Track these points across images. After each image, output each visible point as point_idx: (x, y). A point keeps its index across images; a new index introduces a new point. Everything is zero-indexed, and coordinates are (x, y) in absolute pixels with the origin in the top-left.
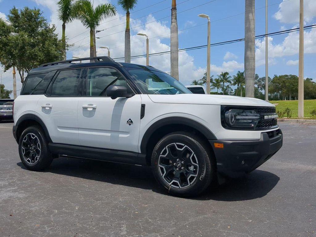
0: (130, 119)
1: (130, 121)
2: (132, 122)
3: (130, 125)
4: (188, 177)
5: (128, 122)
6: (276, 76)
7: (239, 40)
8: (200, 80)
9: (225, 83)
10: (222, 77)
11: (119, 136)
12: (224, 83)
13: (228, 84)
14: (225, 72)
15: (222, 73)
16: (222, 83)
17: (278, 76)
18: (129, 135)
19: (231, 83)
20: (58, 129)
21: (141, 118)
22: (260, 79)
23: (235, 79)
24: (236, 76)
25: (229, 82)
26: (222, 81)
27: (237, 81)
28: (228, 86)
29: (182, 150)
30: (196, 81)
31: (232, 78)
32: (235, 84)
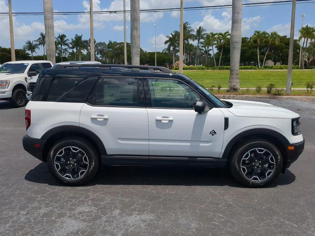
0: (213, 130)
1: (213, 132)
2: (215, 133)
3: (213, 135)
4: (266, 172)
5: (211, 133)
6: (110, 43)
7: (109, 12)
8: (35, 41)
9: (63, 46)
10: (59, 39)
11: (200, 145)
12: (61, 46)
13: (67, 47)
14: (62, 34)
15: (59, 35)
16: (60, 46)
17: (112, 42)
18: (210, 144)
19: (68, 46)
20: (119, 141)
21: (225, 129)
22: (97, 44)
23: (73, 42)
24: (74, 39)
25: (67, 45)
26: (59, 43)
27: (75, 45)
28: (66, 49)
29: (262, 153)
30: (30, 42)
31: (70, 41)
32: (73, 48)
